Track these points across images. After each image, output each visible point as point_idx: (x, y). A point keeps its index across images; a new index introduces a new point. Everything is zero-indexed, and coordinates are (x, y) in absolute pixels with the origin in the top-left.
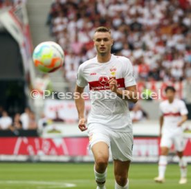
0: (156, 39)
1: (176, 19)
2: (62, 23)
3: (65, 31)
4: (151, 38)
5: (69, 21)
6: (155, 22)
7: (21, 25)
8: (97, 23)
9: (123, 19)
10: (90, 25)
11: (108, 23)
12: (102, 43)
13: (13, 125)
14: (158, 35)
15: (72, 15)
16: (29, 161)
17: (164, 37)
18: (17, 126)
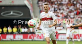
1: (72, 2)
2: (41, 3)
3: (42, 5)
4: (65, 7)
5: (43, 2)
6: (66, 3)
7: (30, 4)
8: (51, 3)
9: (57, 2)
11: (53, 3)
13: (28, 31)
14: (67, 6)
15: (44, 1)
16: (32, 40)
17: (69, 7)
18: (29, 31)
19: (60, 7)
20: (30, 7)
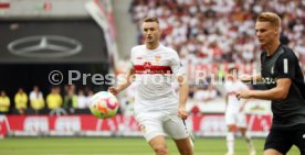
0: (229, 25)
1: (247, 6)
2: (143, 11)
4: (225, 24)
5: (150, 9)
6: (228, 9)
7: (106, 13)
8: (175, 11)
9: (198, 7)
10: (168, 12)
11: (185, 11)
12: (149, 32)
14: (231, 21)
15: (152, 4)
16: (114, 136)
17: (236, 23)
19: (208, 24)
20: (104, 24)
